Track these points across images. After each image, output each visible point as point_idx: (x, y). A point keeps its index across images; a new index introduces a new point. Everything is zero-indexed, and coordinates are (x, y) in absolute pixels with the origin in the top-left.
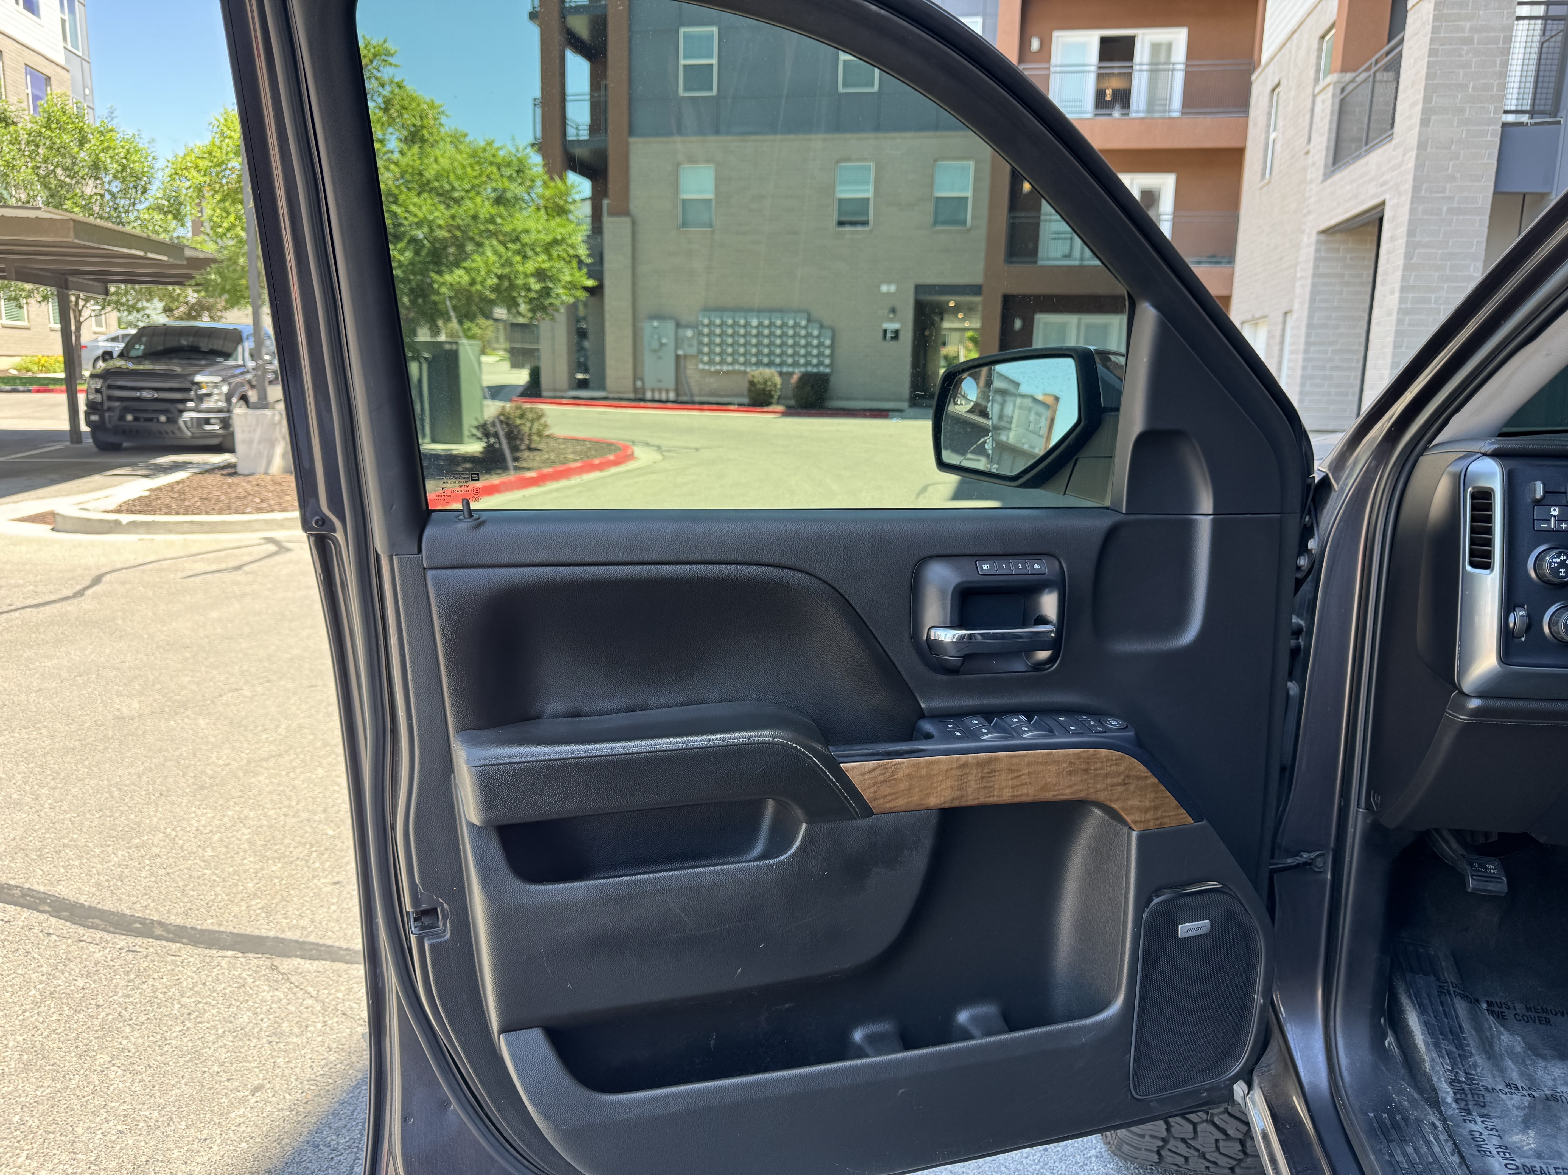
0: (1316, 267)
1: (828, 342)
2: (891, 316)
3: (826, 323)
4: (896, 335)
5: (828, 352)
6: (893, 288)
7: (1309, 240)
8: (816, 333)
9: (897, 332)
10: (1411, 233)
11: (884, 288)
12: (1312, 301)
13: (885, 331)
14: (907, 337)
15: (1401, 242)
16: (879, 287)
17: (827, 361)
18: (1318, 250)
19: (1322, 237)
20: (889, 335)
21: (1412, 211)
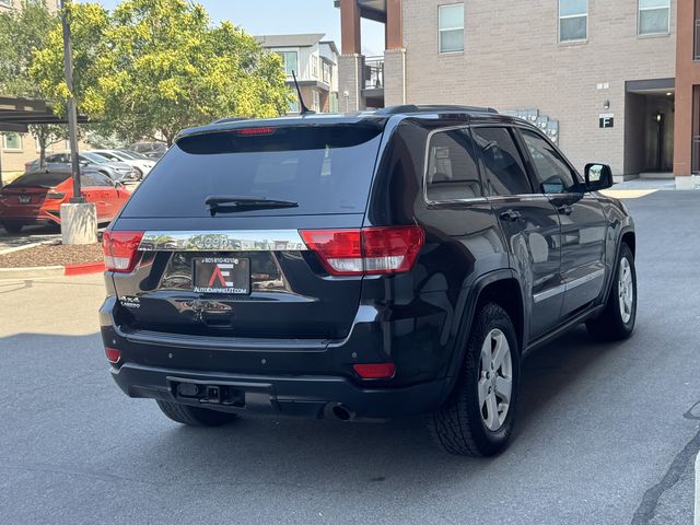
1: (554, 132)
2: (606, 107)
3: (552, 118)
4: (611, 123)
6: (606, 86)
8: (543, 126)
9: (612, 119)
11: (600, 86)
13: (601, 120)
16: (595, 85)
20: (604, 123)
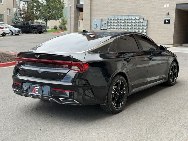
1: (146, 25)
2: (167, 15)
3: (145, 19)
4: (169, 22)
5: (145, 28)
6: (168, 6)
8: (142, 22)
9: (169, 20)
13: (165, 20)
14: (173, 22)
17: (145, 31)
20: (166, 22)
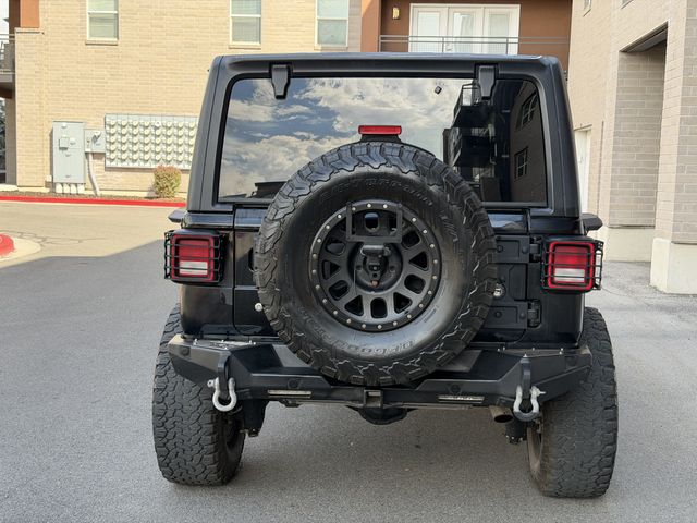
0: (620, 82)
7: (615, 57)
10: (687, 52)
12: (618, 111)
15: (680, 61)
18: (620, 68)
19: (624, 56)
21: (688, 32)
